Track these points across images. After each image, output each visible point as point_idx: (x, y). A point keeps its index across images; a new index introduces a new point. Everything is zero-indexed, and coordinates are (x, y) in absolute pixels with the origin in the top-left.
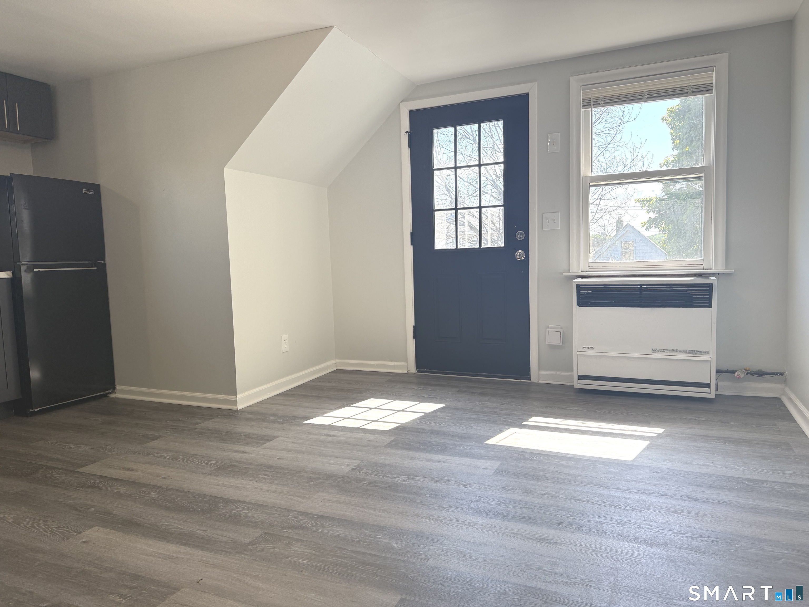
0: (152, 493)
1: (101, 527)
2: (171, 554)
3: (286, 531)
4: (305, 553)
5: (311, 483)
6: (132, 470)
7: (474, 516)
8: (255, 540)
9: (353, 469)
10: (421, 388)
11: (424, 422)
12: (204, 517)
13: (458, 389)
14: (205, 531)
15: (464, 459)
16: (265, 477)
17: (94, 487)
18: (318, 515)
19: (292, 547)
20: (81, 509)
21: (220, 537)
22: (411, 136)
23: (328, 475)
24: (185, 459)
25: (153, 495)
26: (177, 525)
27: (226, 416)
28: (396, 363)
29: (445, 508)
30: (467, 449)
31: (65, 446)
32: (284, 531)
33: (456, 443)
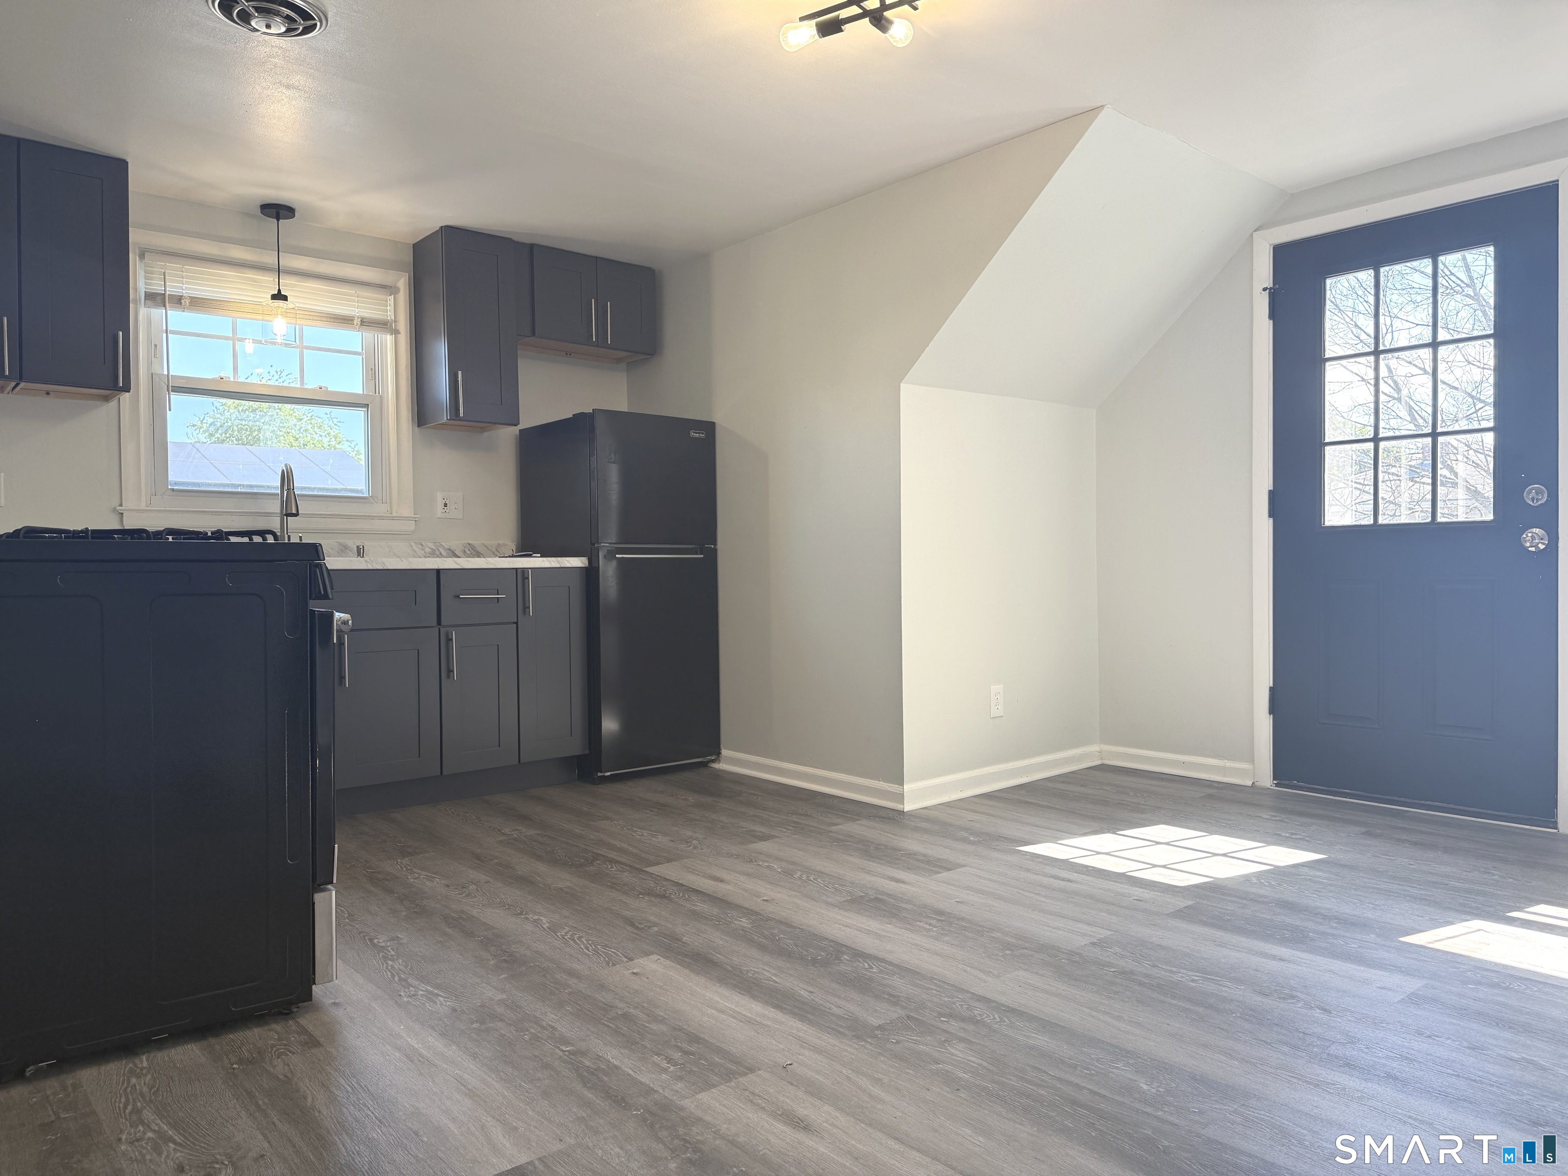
0: (744, 920)
1: (662, 957)
2: (754, 1017)
3: (945, 1021)
4: (969, 1062)
5: (1008, 952)
6: (722, 881)
7: (1332, 1070)
8: (890, 1023)
9: (1093, 944)
10: (1277, 818)
11: (1266, 882)
12: (814, 971)
13: (1363, 830)
14: (812, 992)
15: (1339, 962)
16: (928, 927)
17: (663, 897)
18: (1008, 1007)
19: (949, 1048)
20: (639, 926)
21: (834, 1007)
22: (1274, 295)
23: (1042, 945)
24: (804, 877)
25: (744, 922)
26: (770, 975)
27: (884, 818)
28: (1228, 764)
29: (1269, 1044)
30: (1353, 946)
31: (636, 831)
32: (942, 1021)
33: (1329, 931)
